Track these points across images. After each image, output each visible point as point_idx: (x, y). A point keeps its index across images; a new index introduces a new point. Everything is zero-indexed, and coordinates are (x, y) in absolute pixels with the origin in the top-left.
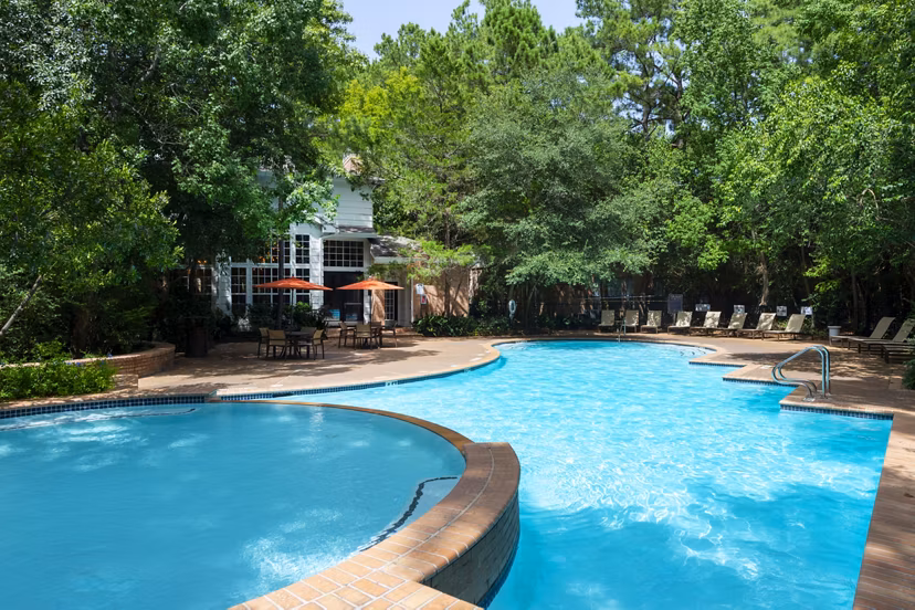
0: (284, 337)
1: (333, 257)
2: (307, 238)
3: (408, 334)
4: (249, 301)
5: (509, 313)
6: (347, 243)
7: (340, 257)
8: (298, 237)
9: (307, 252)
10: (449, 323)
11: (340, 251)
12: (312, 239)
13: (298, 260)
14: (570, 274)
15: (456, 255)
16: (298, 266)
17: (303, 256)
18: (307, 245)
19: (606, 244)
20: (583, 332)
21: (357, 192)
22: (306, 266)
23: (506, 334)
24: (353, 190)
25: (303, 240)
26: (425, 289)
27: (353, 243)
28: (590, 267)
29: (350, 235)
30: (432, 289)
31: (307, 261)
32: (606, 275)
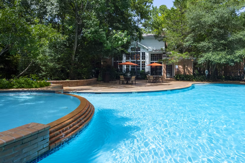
0: (123, 78)
1: (153, 58)
2: (145, 53)
3: (174, 80)
4: (130, 70)
5: (206, 74)
6: (157, 54)
7: (155, 58)
8: (142, 53)
9: (145, 57)
10: (185, 77)
11: (155, 56)
12: (146, 53)
13: (142, 59)
14: (220, 59)
15: (182, 55)
16: (142, 61)
17: (144, 58)
18: (145, 55)
19: (237, 49)
20: (238, 82)
21: (157, 39)
22: (145, 60)
23: (205, 81)
24: (156, 39)
25: (144, 54)
26: (178, 66)
27: (159, 54)
28: (228, 57)
29: (158, 52)
30: (180, 66)
31: (145, 59)
32: (237, 60)
